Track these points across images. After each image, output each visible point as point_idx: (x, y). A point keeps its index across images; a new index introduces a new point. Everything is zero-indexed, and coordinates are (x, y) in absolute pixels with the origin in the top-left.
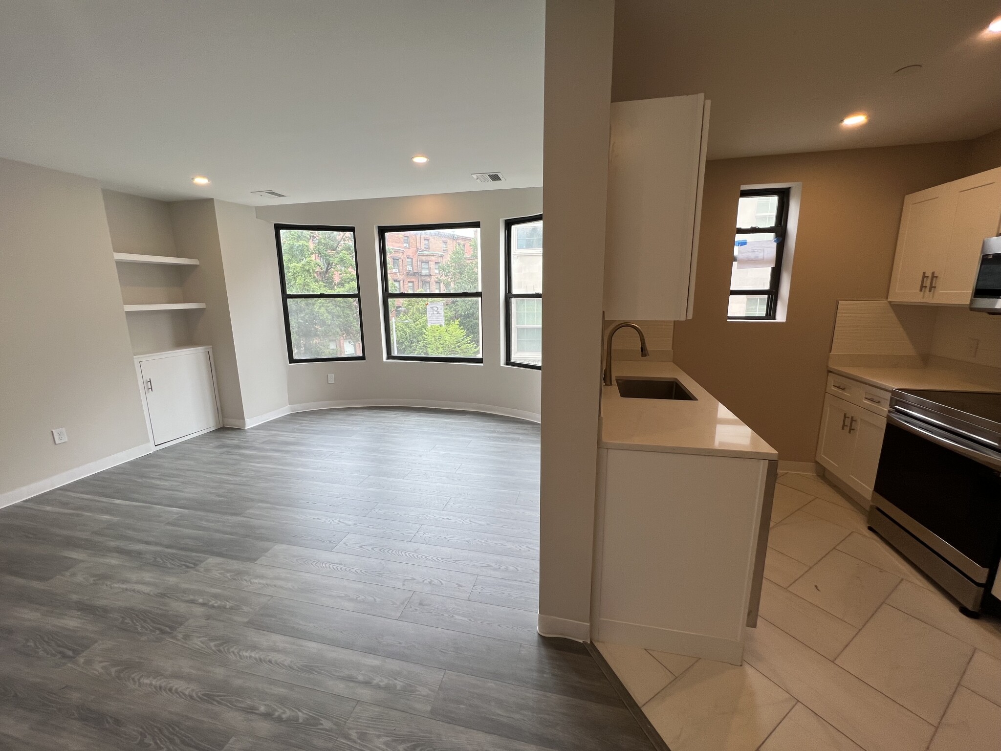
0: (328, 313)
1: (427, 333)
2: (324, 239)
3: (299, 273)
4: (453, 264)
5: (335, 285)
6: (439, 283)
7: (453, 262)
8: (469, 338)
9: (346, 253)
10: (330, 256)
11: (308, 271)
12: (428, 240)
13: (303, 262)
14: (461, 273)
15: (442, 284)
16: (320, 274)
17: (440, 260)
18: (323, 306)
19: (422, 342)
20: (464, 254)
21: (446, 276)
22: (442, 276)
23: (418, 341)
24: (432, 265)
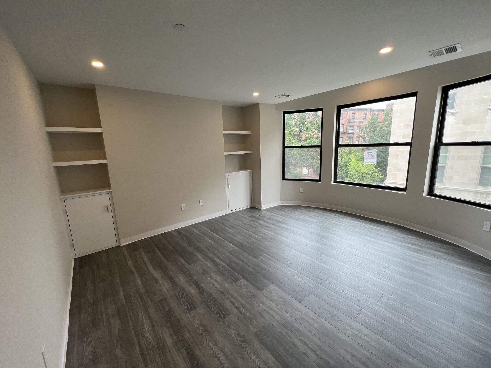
0: (298, 154)
1: (349, 165)
2: (300, 119)
3: (287, 136)
4: (369, 126)
5: (303, 140)
6: (359, 137)
7: (369, 125)
8: (377, 170)
9: (310, 124)
10: (301, 127)
11: (292, 134)
12: (354, 114)
13: (290, 130)
14: (374, 131)
15: (361, 138)
16: (296, 135)
17: (361, 124)
18: (296, 151)
19: (345, 170)
20: (378, 120)
21: (363, 133)
22: (361, 133)
23: (342, 170)
24: (355, 127)
